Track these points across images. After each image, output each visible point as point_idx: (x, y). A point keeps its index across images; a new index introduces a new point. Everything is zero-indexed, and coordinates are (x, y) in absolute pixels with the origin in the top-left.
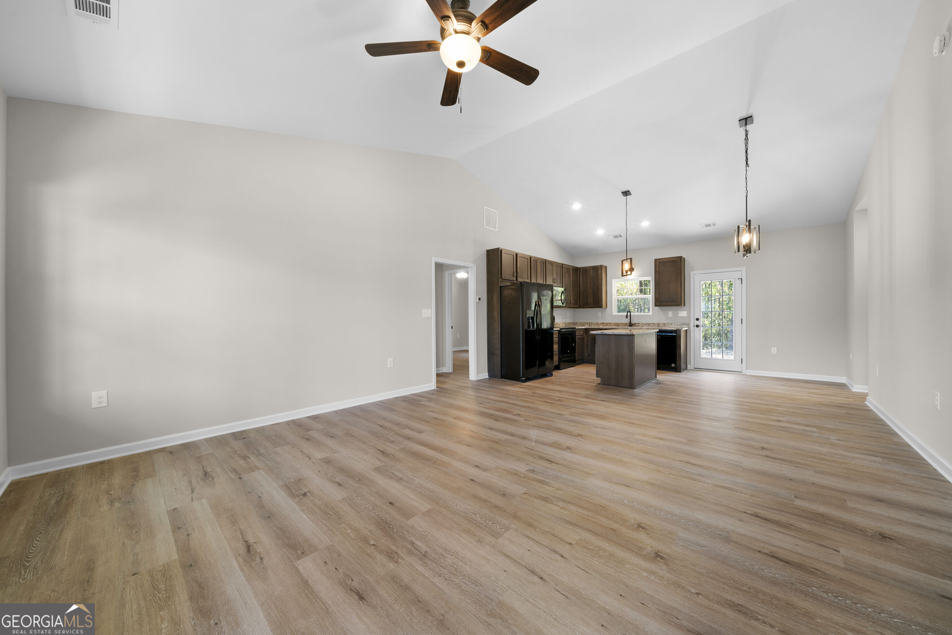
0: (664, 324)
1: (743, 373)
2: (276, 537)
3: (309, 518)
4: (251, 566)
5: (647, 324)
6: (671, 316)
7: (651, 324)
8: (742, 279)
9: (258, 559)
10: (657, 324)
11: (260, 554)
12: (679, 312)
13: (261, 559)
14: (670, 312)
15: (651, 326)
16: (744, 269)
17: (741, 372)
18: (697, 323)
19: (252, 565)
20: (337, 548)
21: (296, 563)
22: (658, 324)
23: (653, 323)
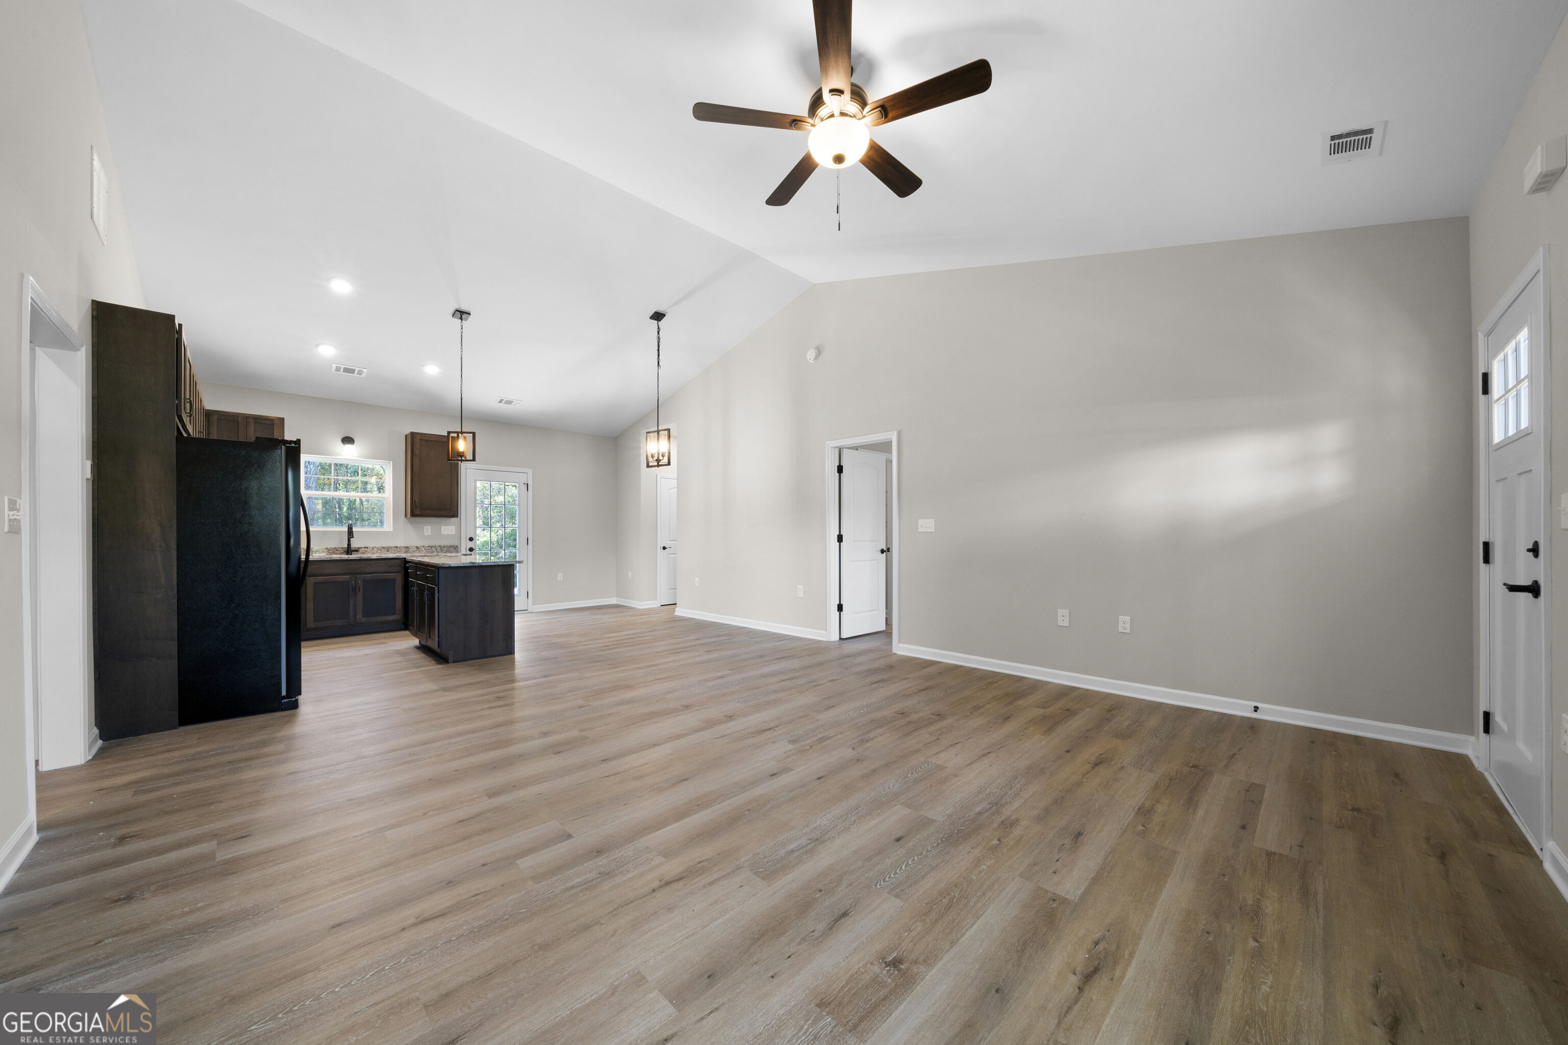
0: (417, 547)
1: (530, 611)
2: (1043, 948)
3: (973, 925)
4: (1118, 947)
5: (383, 548)
6: (429, 533)
7: (394, 549)
8: (528, 484)
9: (1100, 947)
10: (404, 547)
11: (1091, 950)
12: (443, 528)
13: (1097, 943)
14: (427, 527)
15: (392, 553)
16: (530, 472)
17: (526, 610)
18: (470, 544)
19: (1115, 949)
20: (1024, 870)
21: (1075, 899)
22: (407, 548)
23: (397, 547)
